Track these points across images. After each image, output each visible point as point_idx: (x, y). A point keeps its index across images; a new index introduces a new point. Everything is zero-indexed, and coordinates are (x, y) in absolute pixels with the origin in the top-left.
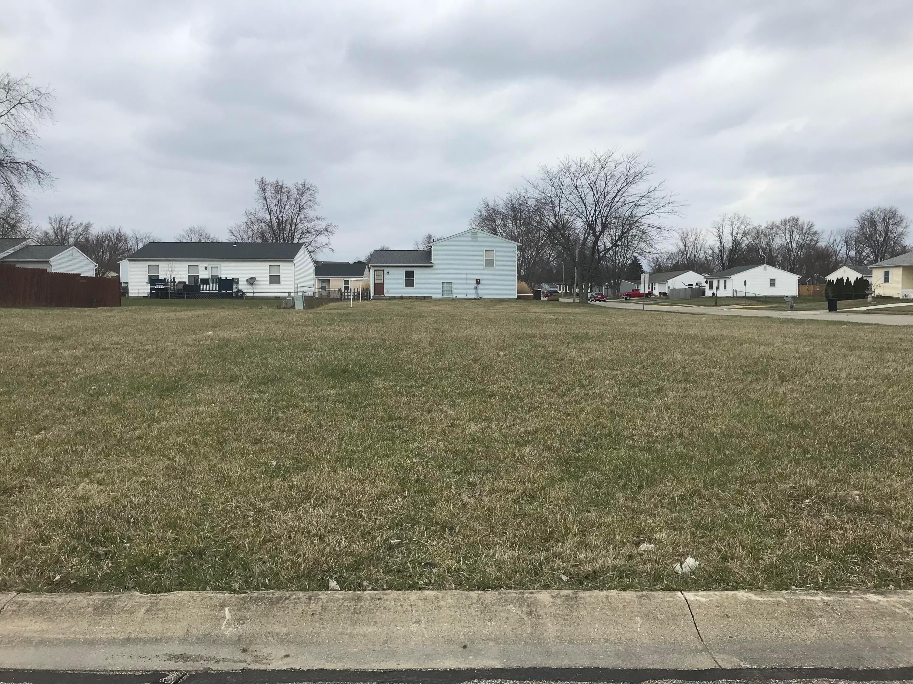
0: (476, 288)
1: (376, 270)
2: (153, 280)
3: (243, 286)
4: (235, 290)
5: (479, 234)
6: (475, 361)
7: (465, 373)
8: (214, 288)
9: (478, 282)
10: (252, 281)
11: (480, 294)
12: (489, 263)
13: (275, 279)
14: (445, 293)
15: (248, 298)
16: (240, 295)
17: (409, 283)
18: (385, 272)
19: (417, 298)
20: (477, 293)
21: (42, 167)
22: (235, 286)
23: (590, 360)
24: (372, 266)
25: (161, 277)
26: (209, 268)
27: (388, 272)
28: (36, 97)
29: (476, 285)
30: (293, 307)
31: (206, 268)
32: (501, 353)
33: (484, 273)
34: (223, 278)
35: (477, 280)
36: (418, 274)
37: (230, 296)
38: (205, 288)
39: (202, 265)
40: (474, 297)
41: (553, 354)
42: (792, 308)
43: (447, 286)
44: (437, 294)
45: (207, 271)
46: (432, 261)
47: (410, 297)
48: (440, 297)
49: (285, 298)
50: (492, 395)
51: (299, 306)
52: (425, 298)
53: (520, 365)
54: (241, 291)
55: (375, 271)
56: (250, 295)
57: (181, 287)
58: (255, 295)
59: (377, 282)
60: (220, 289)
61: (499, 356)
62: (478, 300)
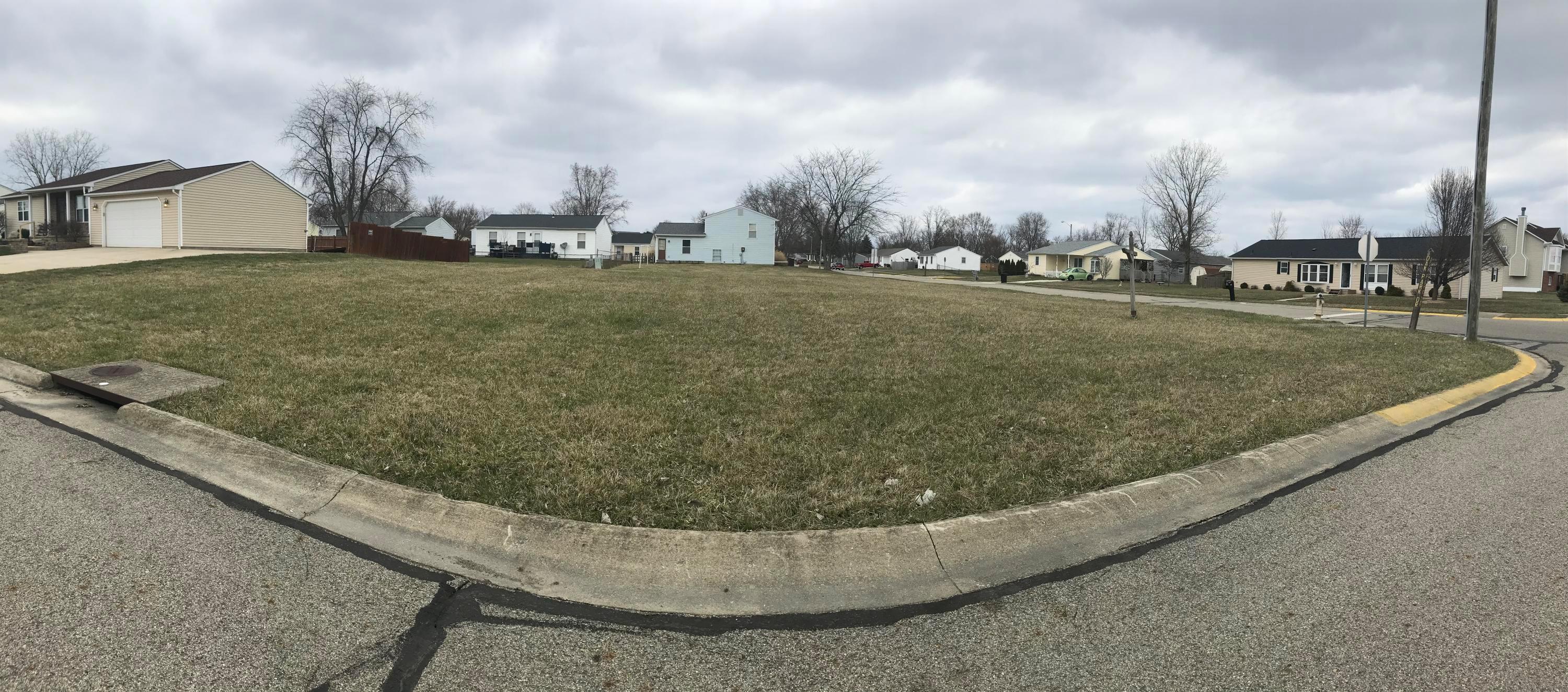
0: (741, 255)
1: (661, 239)
2: (493, 244)
3: (558, 250)
4: (552, 252)
5: (744, 211)
6: (740, 314)
7: (731, 325)
8: (536, 250)
9: (743, 250)
10: (564, 246)
11: (744, 260)
12: (752, 234)
13: (581, 245)
14: (715, 258)
15: (561, 259)
16: (555, 257)
17: (686, 250)
18: (667, 240)
19: (693, 263)
20: (741, 260)
21: (423, 159)
22: (552, 249)
23: (836, 315)
24: (658, 235)
25: (498, 242)
26: (533, 235)
27: (669, 241)
29: (741, 253)
30: (594, 266)
31: (530, 234)
32: (763, 308)
33: (749, 243)
34: (543, 242)
35: (741, 248)
36: (694, 243)
37: (547, 257)
38: (529, 250)
39: (528, 232)
40: (739, 262)
41: (805, 309)
42: (977, 280)
43: (717, 253)
44: (708, 259)
45: (531, 238)
46: (705, 232)
47: (687, 262)
48: (711, 262)
49: (588, 260)
50: (754, 344)
51: (598, 266)
52: (699, 263)
53: (778, 318)
54: (556, 253)
55: (659, 239)
56: (562, 257)
57: (512, 249)
58: (567, 257)
59: (660, 249)
60: (540, 251)
61: (760, 310)
62: (742, 265)
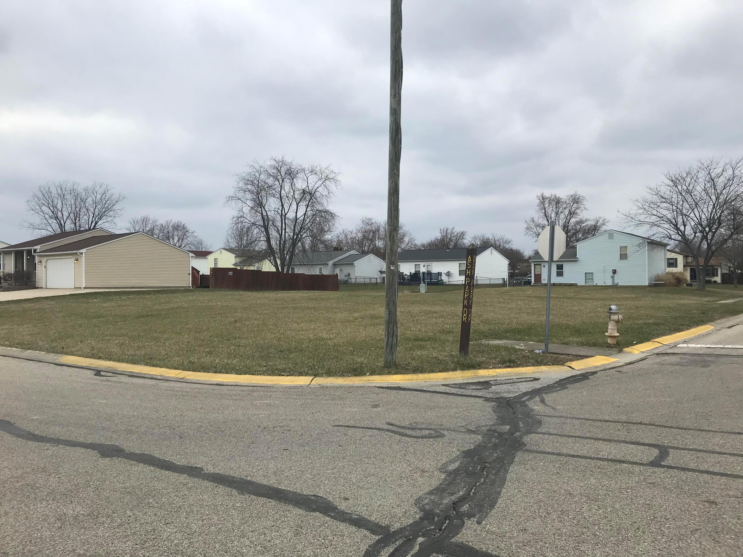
0: (613, 277)
1: (536, 264)
3: (445, 278)
4: (439, 280)
5: (614, 234)
9: (614, 272)
10: (449, 274)
11: (616, 282)
12: (623, 256)
14: (588, 280)
16: (442, 284)
17: (560, 274)
20: (613, 281)
22: (439, 277)
24: (533, 262)
26: (426, 266)
27: (544, 266)
29: (612, 275)
33: (620, 265)
34: (433, 272)
35: (613, 270)
36: (567, 267)
39: (422, 264)
40: (609, 283)
43: (589, 276)
44: (581, 282)
45: (424, 268)
46: (577, 257)
47: (560, 284)
48: (583, 284)
52: (571, 285)
54: (442, 280)
56: (448, 283)
58: (450, 283)
59: (536, 273)
60: (431, 279)
62: (615, 287)
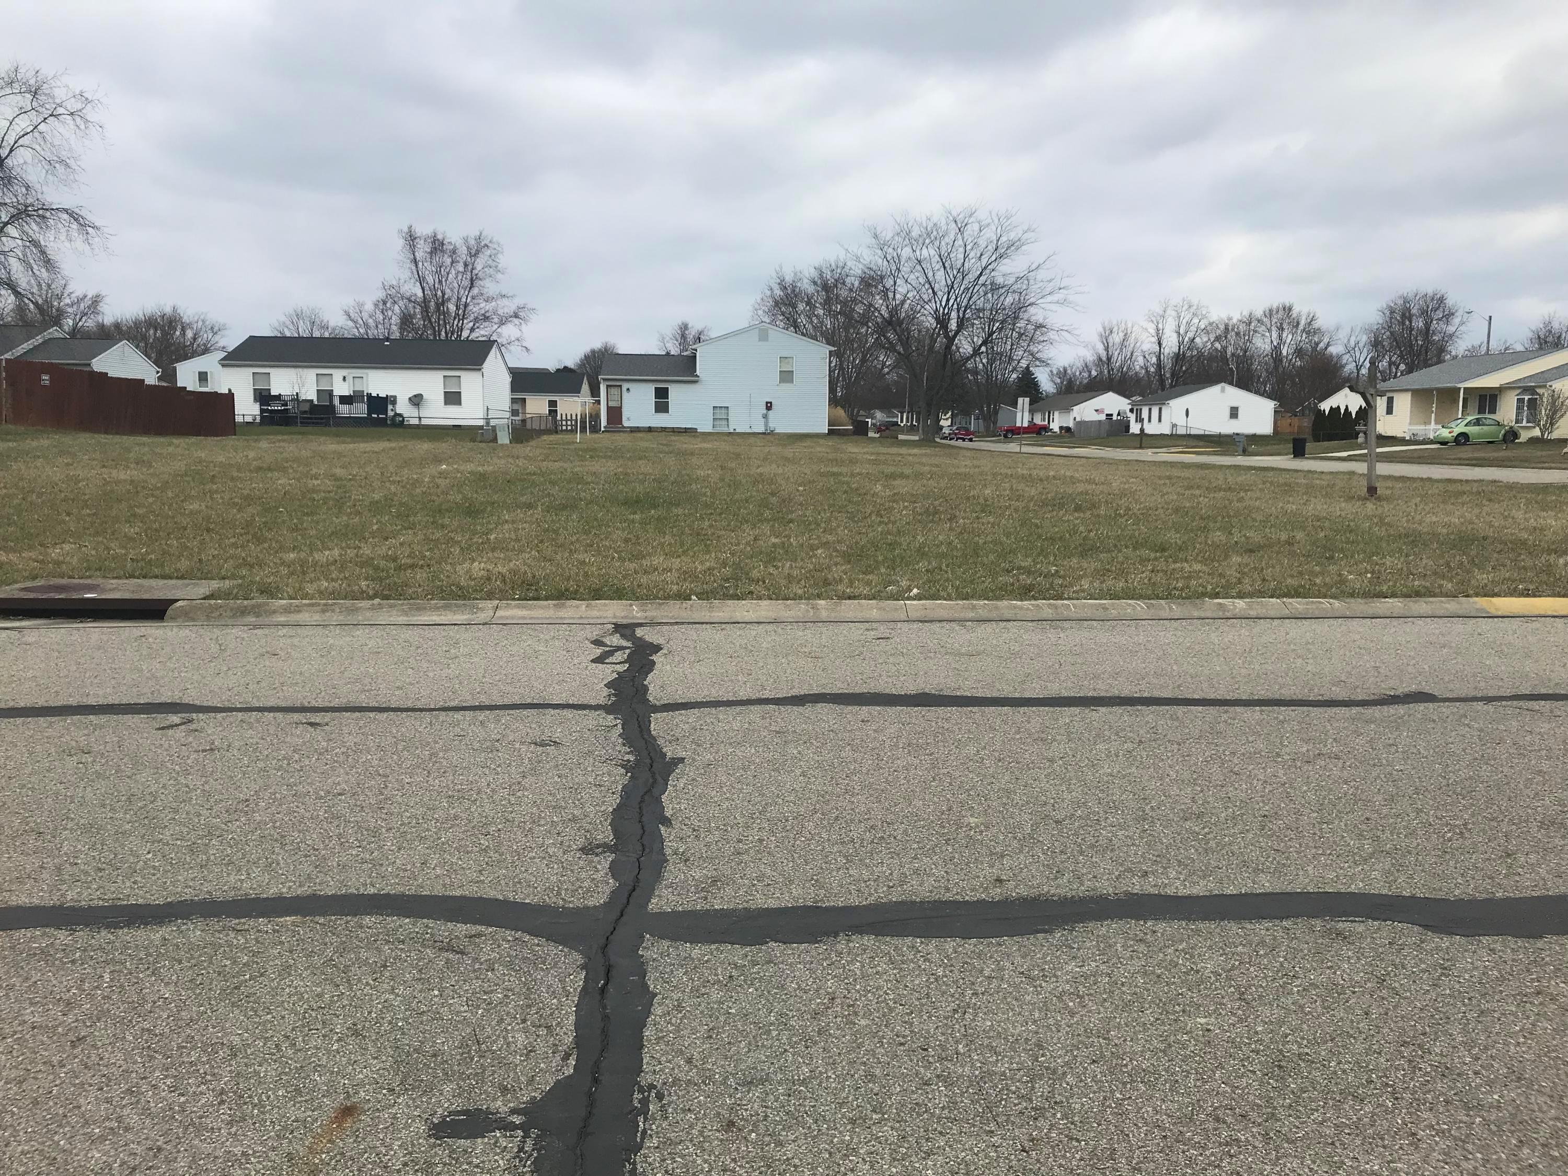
0: (765, 417)
1: (610, 386)
2: (263, 397)
3: (403, 408)
4: (391, 413)
5: (770, 331)
8: (360, 410)
9: (769, 406)
10: (416, 400)
11: (772, 425)
12: (786, 377)
13: (453, 398)
14: (717, 423)
15: (410, 426)
16: (399, 423)
17: (662, 407)
18: (624, 389)
19: (674, 431)
20: (766, 424)
21: (90, 217)
22: (390, 407)
24: (604, 380)
25: (274, 392)
26: (350, 379)
27: (628, 389)
28: (79, 106)
29: (765, 412)
30: (495, 439)
31: (344, 379)
33: (780, 394)
34: (374, 394)
35: (767, 403)
36: (676, 393)
37: (382, 423)
38: (344, 410)
39: (338, 374)
40: (760, 429)
42: (1245, 452)
43: (721, 412)
44: (705, 426)
45: (346, 385)
46: (698, 373)
47: (664, 429)
48: (709, 429)
49: (481, 427)
51: (504, 438)
52: (686, 431)
54: (400, 415)
55: (608, 386)
56: (415, 422)
57: (306, 407)
58: (424, 422)
59: (611, 404)
60: (369, 413)
62: (769, 434)
